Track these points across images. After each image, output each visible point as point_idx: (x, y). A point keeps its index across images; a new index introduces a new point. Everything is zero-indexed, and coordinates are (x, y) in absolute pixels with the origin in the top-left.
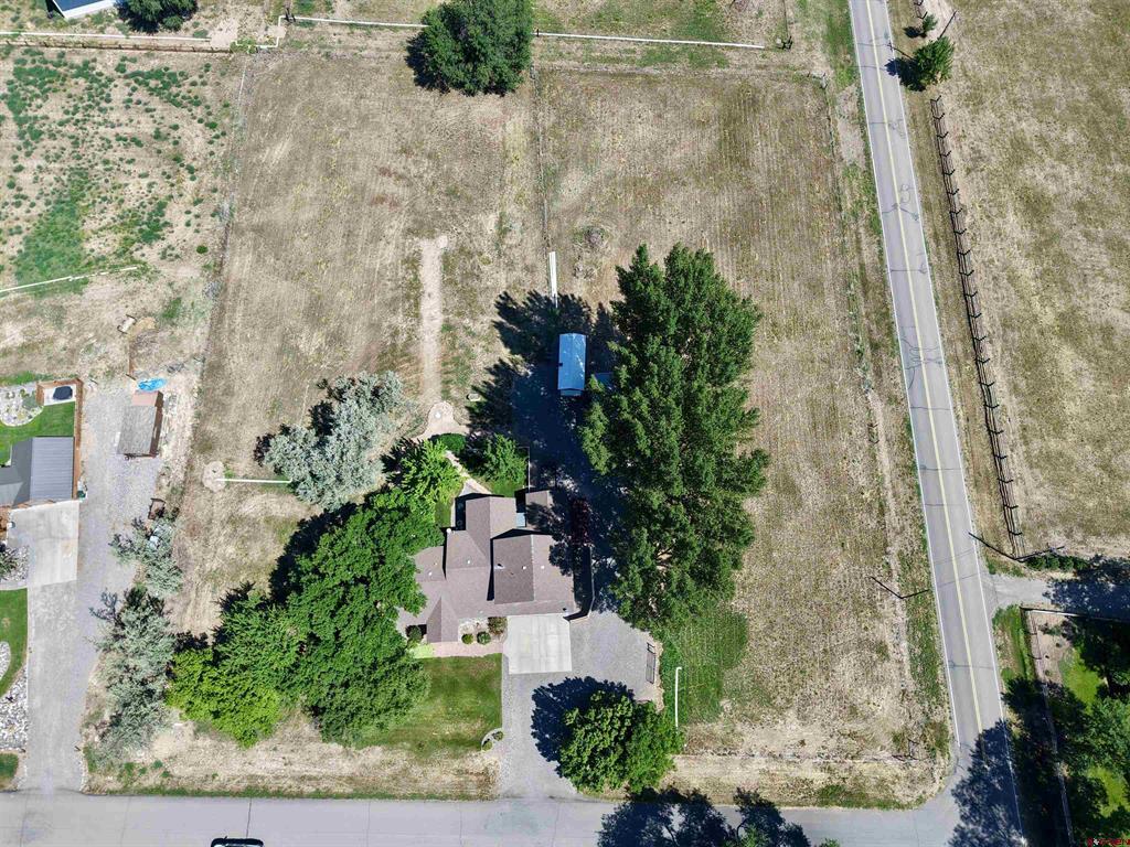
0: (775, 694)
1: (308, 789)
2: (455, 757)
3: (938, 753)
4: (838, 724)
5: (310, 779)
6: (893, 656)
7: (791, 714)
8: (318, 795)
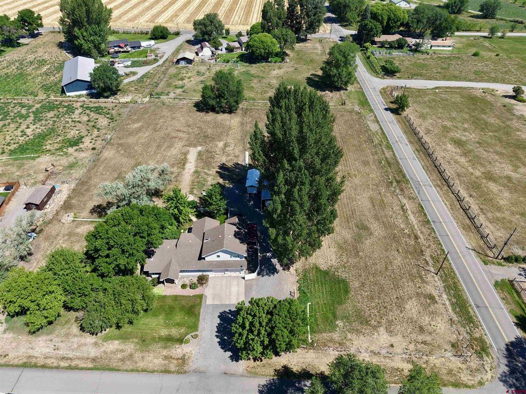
0: (370, 319)
1: (63, 364)
2: (165, 348)
3: (484, 355)
4: (414, 336)
5: (68, 359)
6: (440, 301)
7: (382, 330)
8: (70, 368)
